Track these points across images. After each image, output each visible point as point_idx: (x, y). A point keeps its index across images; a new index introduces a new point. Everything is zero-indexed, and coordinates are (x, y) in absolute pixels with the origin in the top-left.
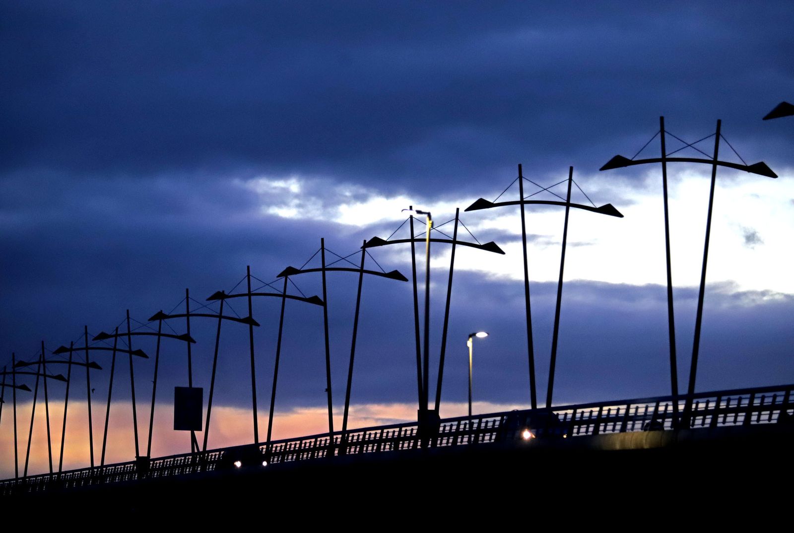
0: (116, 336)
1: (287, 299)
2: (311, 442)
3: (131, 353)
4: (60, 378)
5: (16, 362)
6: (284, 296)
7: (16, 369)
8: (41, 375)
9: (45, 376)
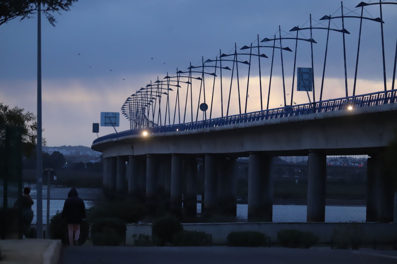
0: (275, 39)
1: (363, 19)
2: (368, 97)
3: (282, 49)
4: (246, 62)
5: (222, 54)
6: (361, 18)
7: (222, 58)
8: (235, 61)
9: (237, 61)
